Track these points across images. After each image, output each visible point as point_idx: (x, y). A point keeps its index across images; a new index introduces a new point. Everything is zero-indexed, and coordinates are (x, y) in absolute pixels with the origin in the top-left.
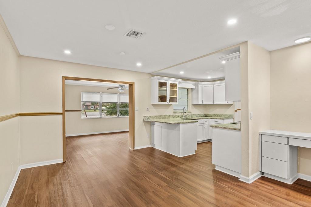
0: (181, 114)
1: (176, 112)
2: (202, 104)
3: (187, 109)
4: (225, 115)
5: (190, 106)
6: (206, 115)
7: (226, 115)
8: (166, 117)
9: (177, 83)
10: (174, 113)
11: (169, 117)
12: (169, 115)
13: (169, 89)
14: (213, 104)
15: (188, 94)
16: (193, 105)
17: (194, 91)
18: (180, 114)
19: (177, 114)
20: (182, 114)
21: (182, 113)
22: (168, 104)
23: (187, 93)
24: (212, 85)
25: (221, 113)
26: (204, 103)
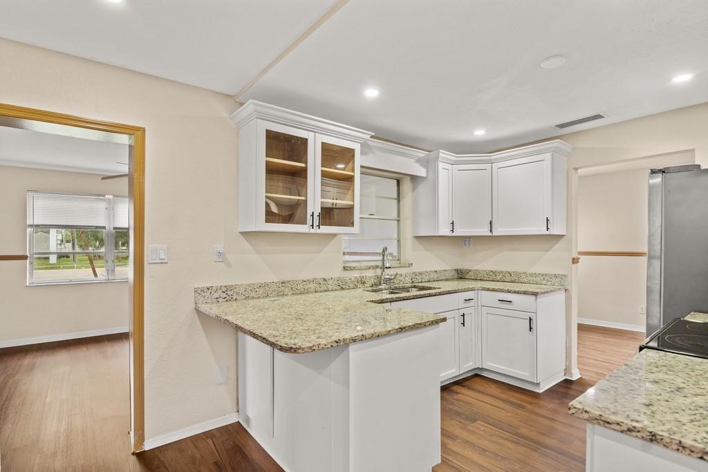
0: (372, 271)
1: (354, 265)
2: (450, 234)
3: (395, 253)
4: (531, 275)
5: (408, 242)
6: (461, 275)
7: (535, 275)
8: (312, 286)
9: (357, 147)
10: (345, 268)
11: (323, 287)
12: (324, 280)
13: (319, 168)
14: (490, 234)
15: (399, 199)
16: (417, 237)
17: (422, 188)
18: (370, 274)
19: (356, 274)
20: (379, 271)
21: (377, 267)
22: (312, 231)
23: (396, 196)
24: (488, 166)
25: (520, 268)
26: (459, 232)
